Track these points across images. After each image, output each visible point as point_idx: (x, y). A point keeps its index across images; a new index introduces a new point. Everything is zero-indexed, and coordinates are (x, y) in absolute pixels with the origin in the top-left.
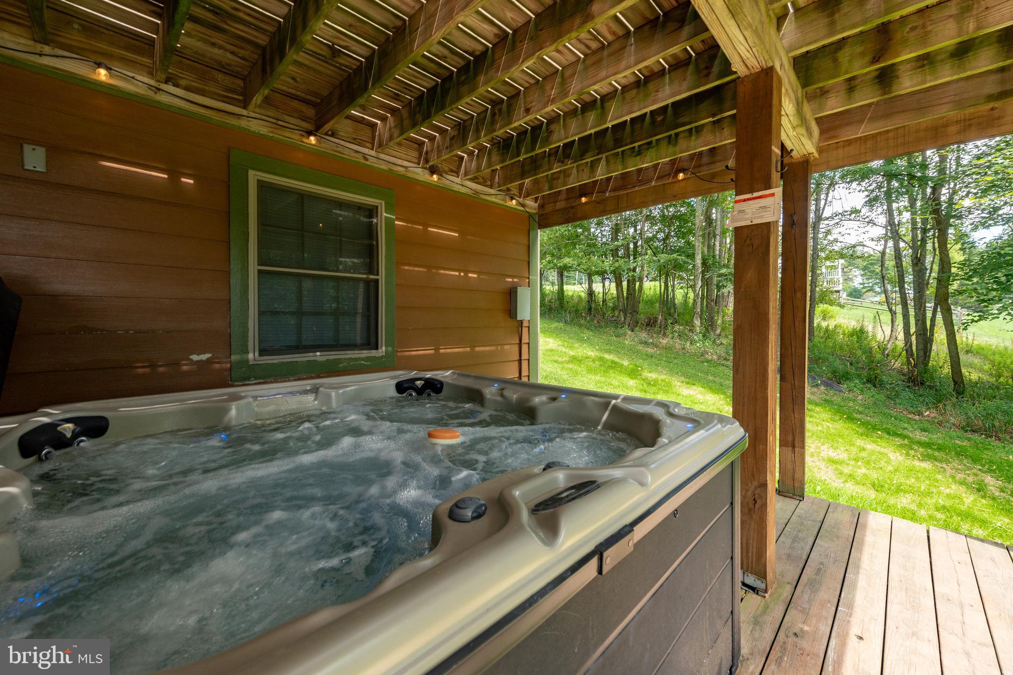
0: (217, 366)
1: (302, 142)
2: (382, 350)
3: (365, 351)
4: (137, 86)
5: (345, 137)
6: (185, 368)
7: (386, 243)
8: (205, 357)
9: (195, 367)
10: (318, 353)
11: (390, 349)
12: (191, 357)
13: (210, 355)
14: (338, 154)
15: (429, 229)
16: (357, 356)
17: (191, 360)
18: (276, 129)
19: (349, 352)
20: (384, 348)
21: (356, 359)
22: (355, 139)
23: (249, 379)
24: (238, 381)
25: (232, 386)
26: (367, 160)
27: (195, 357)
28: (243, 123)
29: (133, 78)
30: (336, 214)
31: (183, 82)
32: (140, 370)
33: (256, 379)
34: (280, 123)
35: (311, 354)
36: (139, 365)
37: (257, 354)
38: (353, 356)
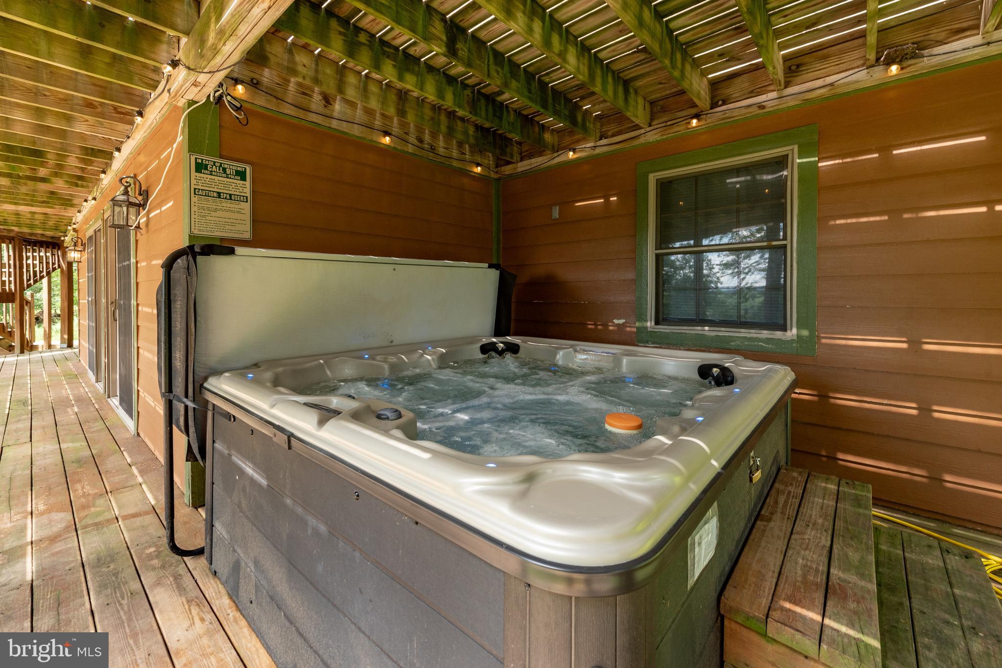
0: (628, 329)
1: (689, 129)
2: (793, 332)
3: (765, 332)
4: (586, 151)
5: (739, 97)
6: (611, 328)
7: (799, 197)
8: (621, 321)
9: (616, 328)
10: (707, 328)
11: (805, 333)
12: (614, 321)
13: (624, 321)
14: (730, 120)
15: (895, 152)
16: (755, 336)
17: (614, 323)
18: (666, 130)
19: (743, 330)
20: (794, 331)
21: (750, 339)
22: (752, 92)
23: (647, 342)
24: (641, 343)
25: (637, 346)
26: (763, 107)
27: (616, 321)
28: (642, 140)
29: (585, 148)
30: (732, 183)
31: (610, 133)
32: (590, 326)
33: (653, 343)
34: (669, 123)
35: (699, 328)
36: (589, 323)
37: (653, 323)
38: (748, 336)
